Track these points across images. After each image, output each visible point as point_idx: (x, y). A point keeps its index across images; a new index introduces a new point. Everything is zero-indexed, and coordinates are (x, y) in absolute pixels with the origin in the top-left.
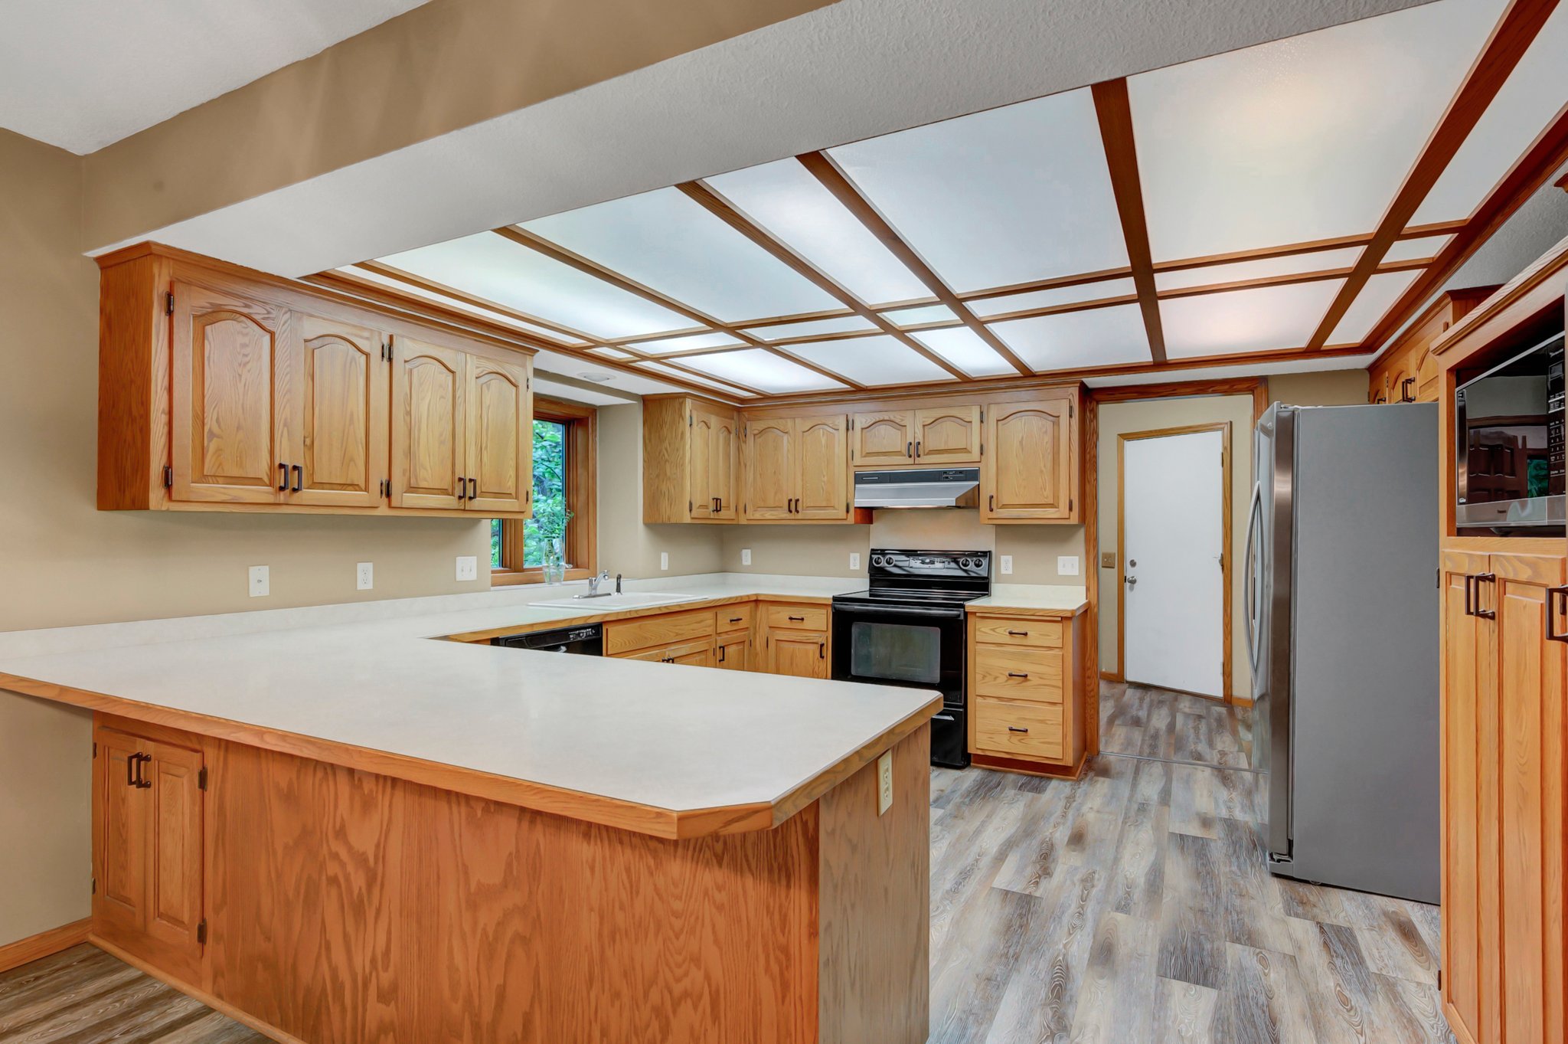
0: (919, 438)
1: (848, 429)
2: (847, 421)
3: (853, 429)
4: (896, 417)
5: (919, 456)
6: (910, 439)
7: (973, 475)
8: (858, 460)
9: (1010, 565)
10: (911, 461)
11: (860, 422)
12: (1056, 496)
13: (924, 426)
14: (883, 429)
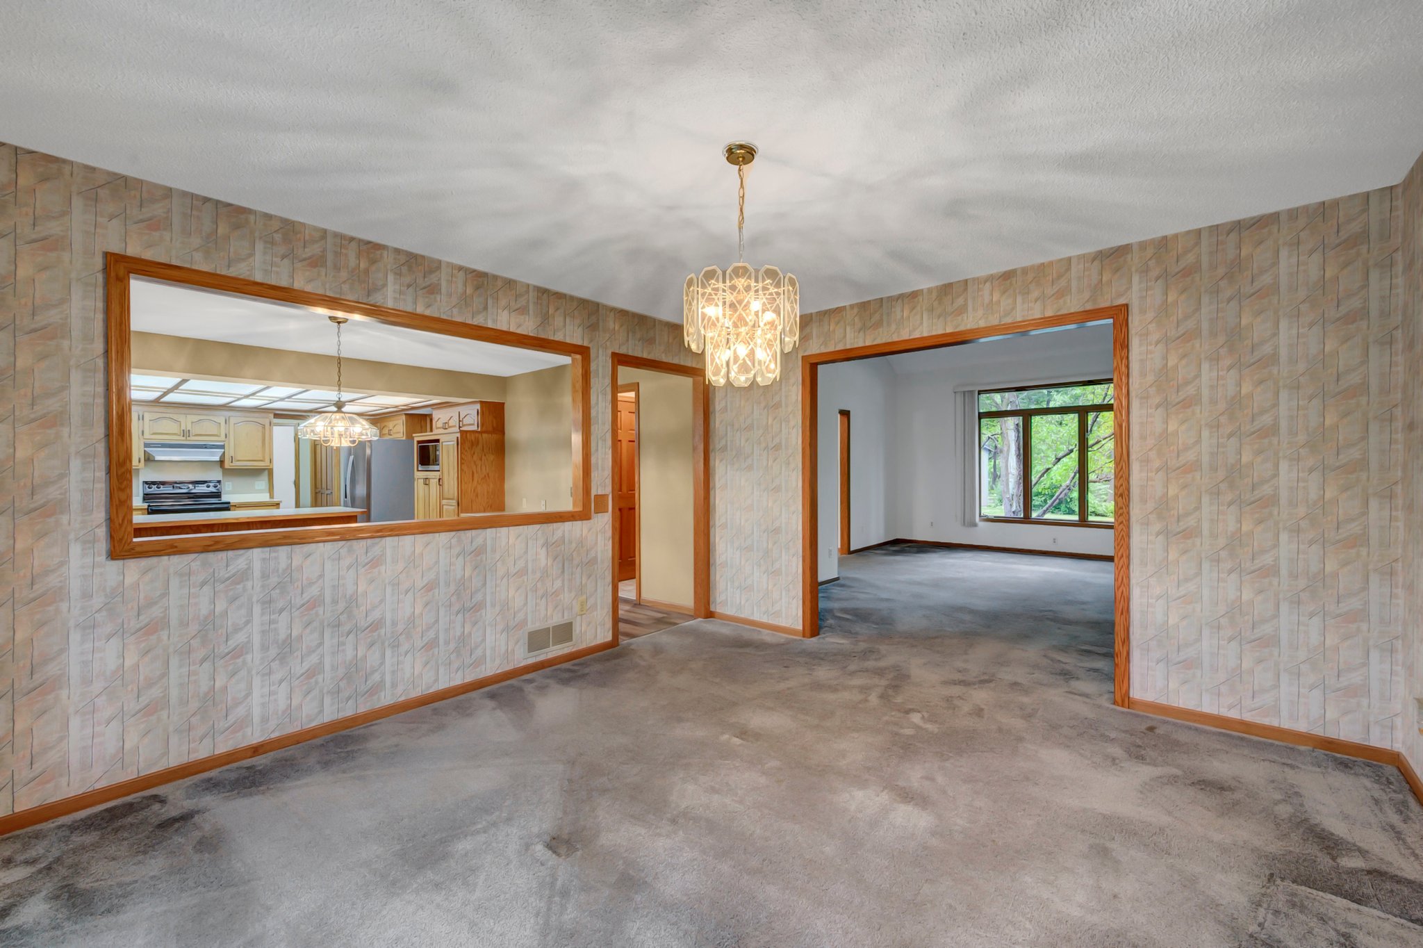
0: (189, 428)
1: (139, 419)
2: (139, 416)
3: (143, 419)
4: (175, 417)
5: (189, 436)
6: (183, 427)
7: (222, 447)
8: (147, 435)
9: (231, 486)
10: (184, 438)
11: (147, 417)
12: (264, 457)
13: (192, 423)
14: (165, 422)
